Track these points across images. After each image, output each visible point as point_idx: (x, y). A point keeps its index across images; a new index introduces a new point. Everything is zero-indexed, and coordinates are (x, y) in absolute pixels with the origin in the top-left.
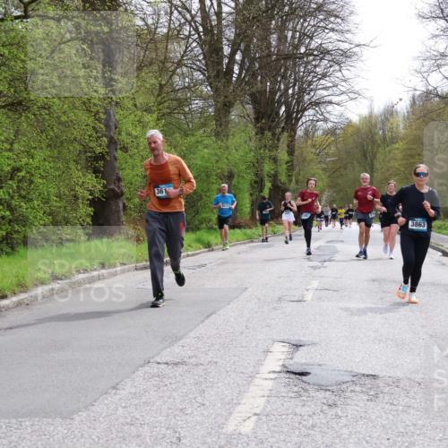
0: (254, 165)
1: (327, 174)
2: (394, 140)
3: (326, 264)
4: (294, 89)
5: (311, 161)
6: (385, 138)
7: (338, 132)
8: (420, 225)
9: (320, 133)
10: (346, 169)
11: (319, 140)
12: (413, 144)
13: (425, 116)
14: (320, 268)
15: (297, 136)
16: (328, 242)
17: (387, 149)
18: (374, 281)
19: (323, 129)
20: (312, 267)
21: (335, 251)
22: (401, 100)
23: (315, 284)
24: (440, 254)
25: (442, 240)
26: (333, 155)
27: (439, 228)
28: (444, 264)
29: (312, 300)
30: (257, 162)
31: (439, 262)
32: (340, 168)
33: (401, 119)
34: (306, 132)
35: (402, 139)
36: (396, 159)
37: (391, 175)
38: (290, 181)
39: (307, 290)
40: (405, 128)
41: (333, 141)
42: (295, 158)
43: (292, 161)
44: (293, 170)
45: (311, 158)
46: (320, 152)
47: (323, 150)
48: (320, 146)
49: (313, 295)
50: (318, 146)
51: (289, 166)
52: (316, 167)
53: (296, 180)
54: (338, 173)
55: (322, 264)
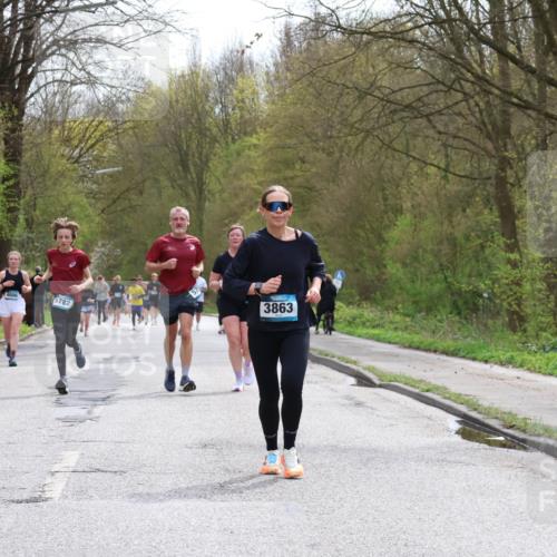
1: (100, 205)
2: (247, 127)
3: (99, 410)
4: (15, 9)
5: (62, 174)
6: (226, 123)
8: (282, 309)
10: (141, 193)
11: (78, 129)
12: (290, 137)
13: (312, 74)
14: (83, 421)
15: (25, 118)
17: (234, 147)
18: (205, 446)
20: (65, 420)
21: (119, 382)
22: (259, 36)
23: (71, 458)
24: (352, 380)
25: (356, 349)
26: (112, 162)
27: (350, 323)
28: (359, 404)
29: (65, 497)
31: (348, 398)
32: (128, 190)
33: (261, 79)
34: (49, 109)
35: (265, 125)
36: (252, 171)
37: (243, 205)
38: (14, 222)
39: (53, 474)
40: (271, 100)
41: (110, 131)
42: (22, 168)
43: (15, 176)
44: (19, 196)
45: (60, 168)
46: (80, 156)
47: (88, 150)
48: (80, 142)
49: (67, 485)
50: (75, 142)
51: (8, 187)
52: (74, 190)
53: (27, 220)
54: (124, 204)
55: (89, 413)
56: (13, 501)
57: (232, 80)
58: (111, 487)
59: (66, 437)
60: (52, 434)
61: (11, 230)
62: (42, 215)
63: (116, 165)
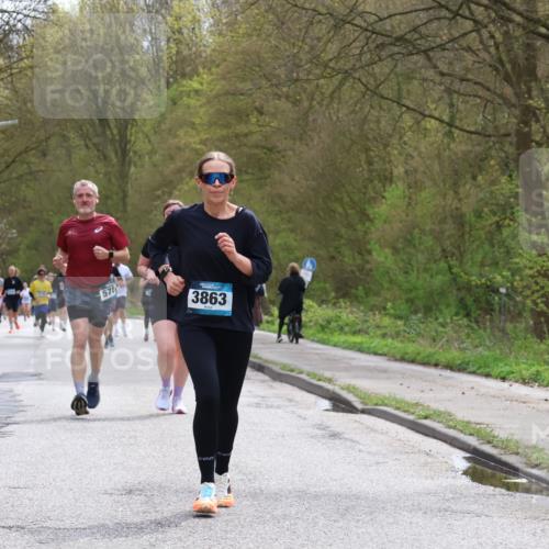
2: (185, 67)
7: (15, 40)
10: (44, 154)
12: (243, 80)
18: (130, 492)
24: (326, 404)
25: (332, 362)
26: (3, 112)
28: (334, 435)
31: (321, 427)
35: (209, 64)
36: (192, 126)
37: (180, 171)
54: (21, 169)
63: (11, 116)
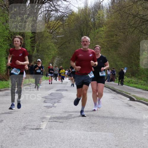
0: (9, 39)
1: (58, 46)
2: (100, 25)
5: (47, 37)
6: (95, 24)
7: (65, 18)
9: (53, 19)
10: (69, 43)
11: (52, 24)
12: (113, 28)
13: (120, 10)
14: (51, 107)
16: (58, 90)
17: (96, 31)
19: (55, 17)
20: (46, 107)
21: (62, 97)
23: (48, 118)
24: (128, 99)
25: (130, 90)
26: (61, 34)
27: (128, 83)
28: (130, 106)
29: (46, 128)
30: (11, 37)
31: (127, 104)
32: (66, 42)
33: (105, 11)
35: (106, 25)
36: (101, 38)
38: (33, 50)
39: (43, 122)
41: (61, 25)
42: (36, 35)
43: (34, 37)
44: (35, 42)
45: (47, 35)
46: (53, 32)
47: (55, 30)
48: (53, 28)
49: (47, 125)
50: (51, 28)
51: (32, 40)
52: (50, 41)
53: (37, 49)
54: (64, 46)
55: (53, 105)
56: (32, 129)
57: (97, 11)
58: (59, 126)
59: (47, 112)
60: (43, 110)
61: (32, 52)
62: (41, 48)
63: (63, 35)
